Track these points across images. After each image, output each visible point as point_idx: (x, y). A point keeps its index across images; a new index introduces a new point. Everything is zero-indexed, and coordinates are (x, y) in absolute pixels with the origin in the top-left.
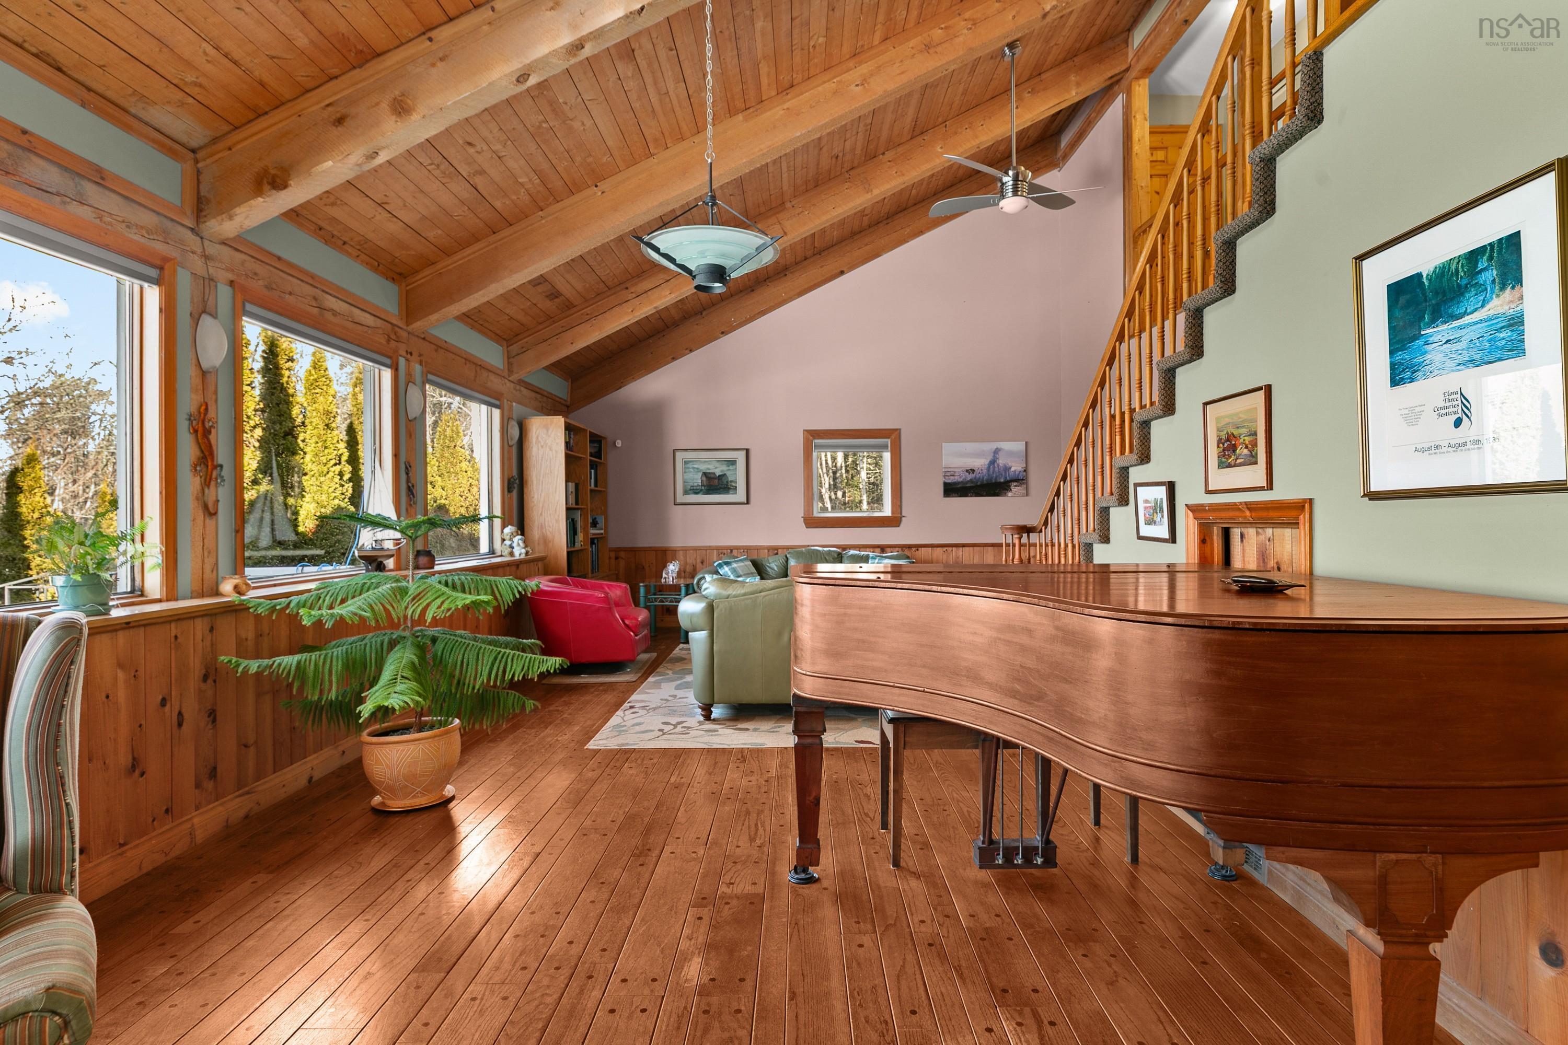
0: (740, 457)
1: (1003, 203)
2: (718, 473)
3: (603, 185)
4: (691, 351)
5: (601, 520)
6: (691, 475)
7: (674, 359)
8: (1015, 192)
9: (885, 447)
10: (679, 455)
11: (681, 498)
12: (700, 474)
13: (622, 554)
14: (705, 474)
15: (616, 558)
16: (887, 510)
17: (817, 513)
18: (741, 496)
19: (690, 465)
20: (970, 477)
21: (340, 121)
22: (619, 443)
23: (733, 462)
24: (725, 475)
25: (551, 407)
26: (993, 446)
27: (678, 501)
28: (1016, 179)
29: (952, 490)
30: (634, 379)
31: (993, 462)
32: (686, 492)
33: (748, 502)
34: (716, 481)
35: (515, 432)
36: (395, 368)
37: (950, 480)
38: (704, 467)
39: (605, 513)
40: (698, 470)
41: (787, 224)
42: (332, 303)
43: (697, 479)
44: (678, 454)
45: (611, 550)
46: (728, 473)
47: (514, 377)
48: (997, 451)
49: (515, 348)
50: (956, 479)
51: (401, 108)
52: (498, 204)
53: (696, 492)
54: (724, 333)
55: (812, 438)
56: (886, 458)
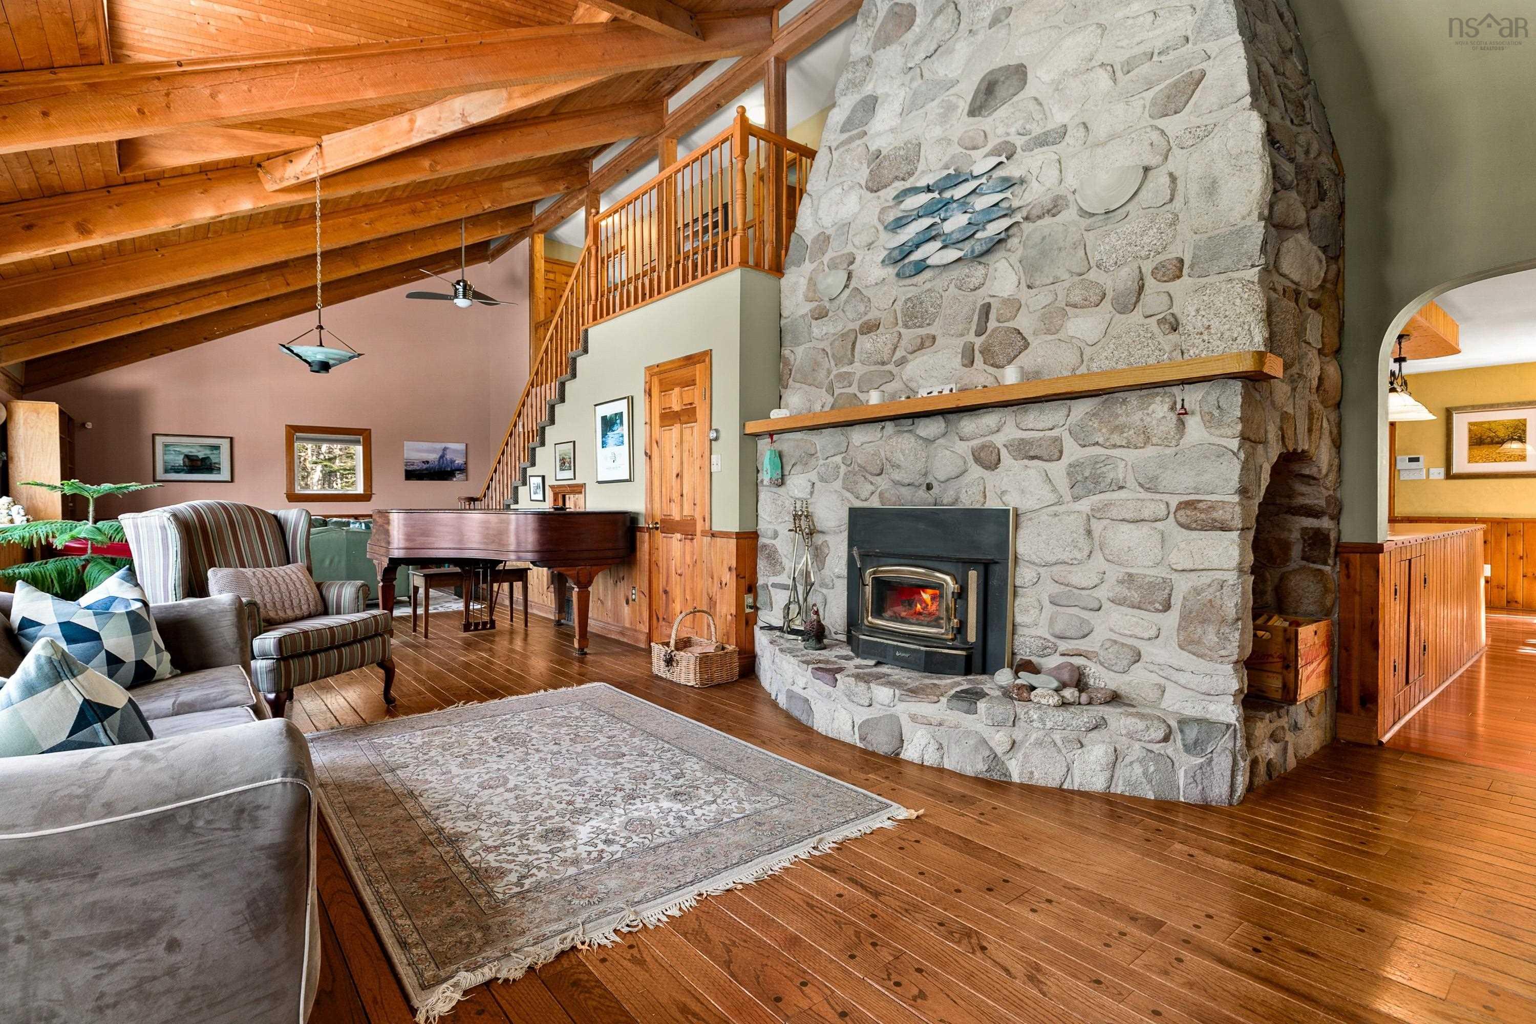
0: (225, 445)
1: (456, 301)
2: (201, 455)
4: (172, 350)
6: (171, 457)
7: (152, 355)
8: (465, 296)
9: (357, 442)
10: (159, 440)
11: (160, 475)
12: (182, 457)
14: (187, 456)
16: (360, 489)
17: (298, 490)
18: (225, 475)
19: (171, 448)
20: (425, 466)
22: (86, 425)
23: (217, 448)
24: (208, 458)
26: (443, 445)
27: (158, 478)
28: (465, 288)
29: (411, 475)
31: (442, 457)
32: (166, 471)
33: (232, 481)
34: (199, 463)
37: (411, 468)
38: (186, 451)
40: (180, 453)
43: (179, 461)
44: (158, 438)
46: (211, 457)
48: (445, 449)
50: (415, 467)
53: (177, 470)
54: (207, 339)
55: (294, 431)
56: (358, 450)
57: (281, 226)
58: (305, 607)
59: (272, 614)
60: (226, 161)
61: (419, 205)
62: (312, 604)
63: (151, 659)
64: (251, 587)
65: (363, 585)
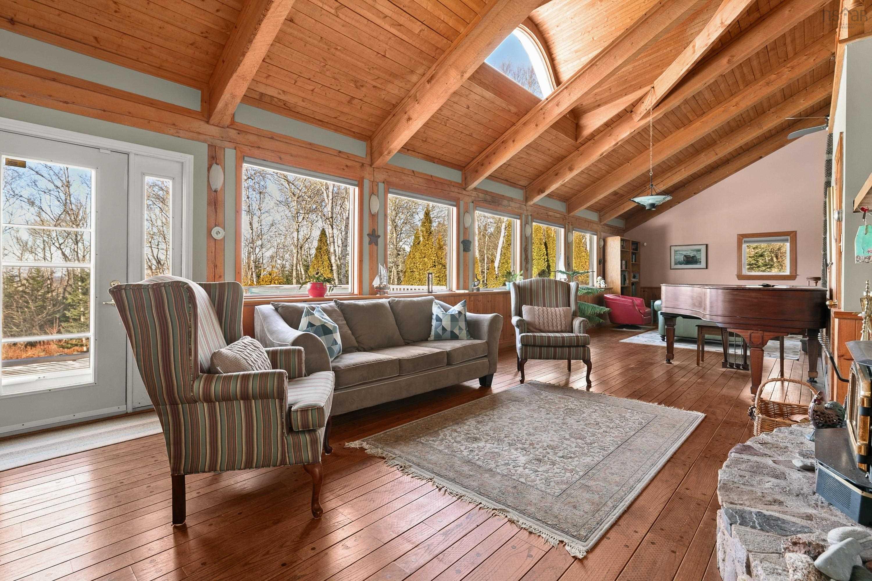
0: (703, 248)
2: (692, 255)
3: (630, 162)
4: (679, 203)
5: (637, 275)
6: (678, 257)
7: (671, 207)
9: (787, 240)
10: (673, 248)
11: (673, 266)
12: (683, 256)
13: (646, 290)
14: (685, 256)
15: (644, 291)
16: (787, 272)
17: (742, 273)
18: (703, 265)
19: (678, 252)
21: (556, 175)
22: (645, 244)
23: (699, 250)
24: (695, 256)
25: (615, 231)
27: (672, 268)
30: (653, 217)
32: (676, 264)
33: (707, 268)
34: (691, 259)
35: (602, 243)
36: (565, 228)
38: (685, 253)
39: (639, 273)
40: (682, 254)
41: (717, 150)
42: (550, 213)
43: (681, 258)
44: (672, 248)
45: (641, 288)
46: (697, 255)
47: (602, 223)
49: (602, 213)
51: (571, 169)
52: (596, 176)
53: (681, 264)
54: (695, 194)
55: (742, 238)
56: (787, 246)
57: (683, 129)
58: (559, 327)
59: (542, 328)
60: (614, 117)
61: (773, 77)
62: (564, 326)
63: (457, 331)
64: (534, 315)
65: (583, 321)
